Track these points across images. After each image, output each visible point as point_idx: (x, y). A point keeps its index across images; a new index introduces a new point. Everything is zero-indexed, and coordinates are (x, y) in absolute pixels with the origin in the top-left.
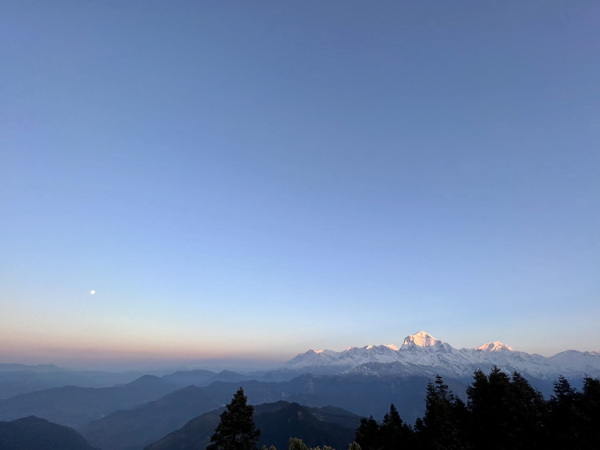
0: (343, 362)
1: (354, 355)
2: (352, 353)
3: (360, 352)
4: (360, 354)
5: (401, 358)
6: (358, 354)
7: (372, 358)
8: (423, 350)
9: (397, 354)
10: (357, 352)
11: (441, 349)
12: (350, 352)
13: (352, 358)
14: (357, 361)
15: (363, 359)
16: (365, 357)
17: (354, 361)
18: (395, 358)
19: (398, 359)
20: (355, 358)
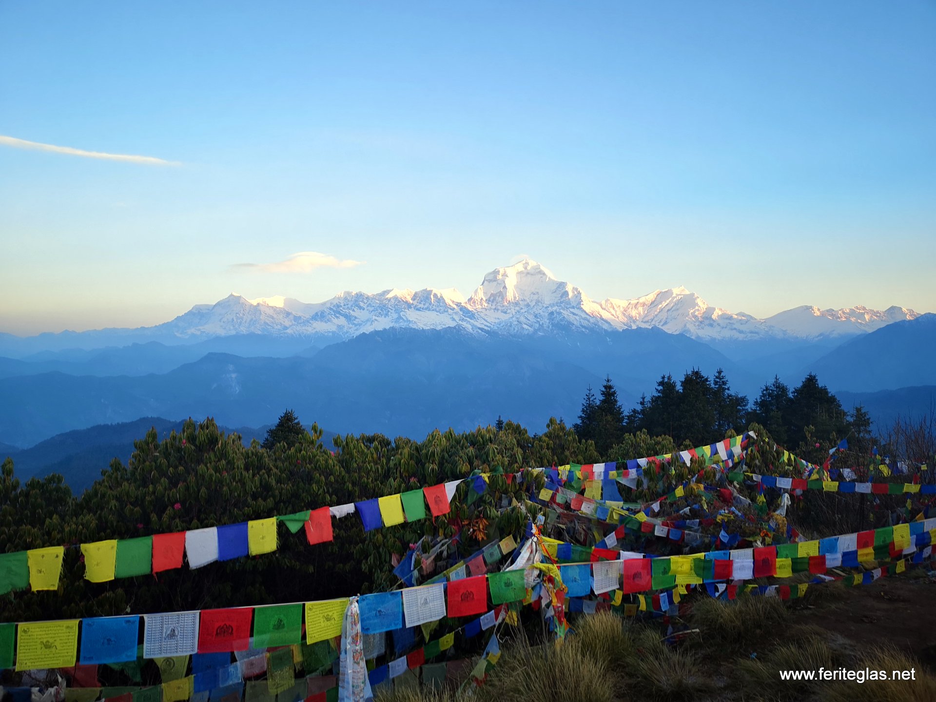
0: (320, 327)
1: (354, 311)
2: (349, 306)
3: (370, 304)
4: (369, 308)
5: (468, 319)
6: (364, 309)
7: (400, 318)
8: (521, 302)
9: (461, 310)
10: (362, 304)
11: (562, 300)
12: (342, 305)
13: (348, 317)
14: (360, 325)
15: (376, 320)
16: (382, 315)
17: (351, 326)
18: (454, 319)
19: (460, 320)
20: (356, 318)
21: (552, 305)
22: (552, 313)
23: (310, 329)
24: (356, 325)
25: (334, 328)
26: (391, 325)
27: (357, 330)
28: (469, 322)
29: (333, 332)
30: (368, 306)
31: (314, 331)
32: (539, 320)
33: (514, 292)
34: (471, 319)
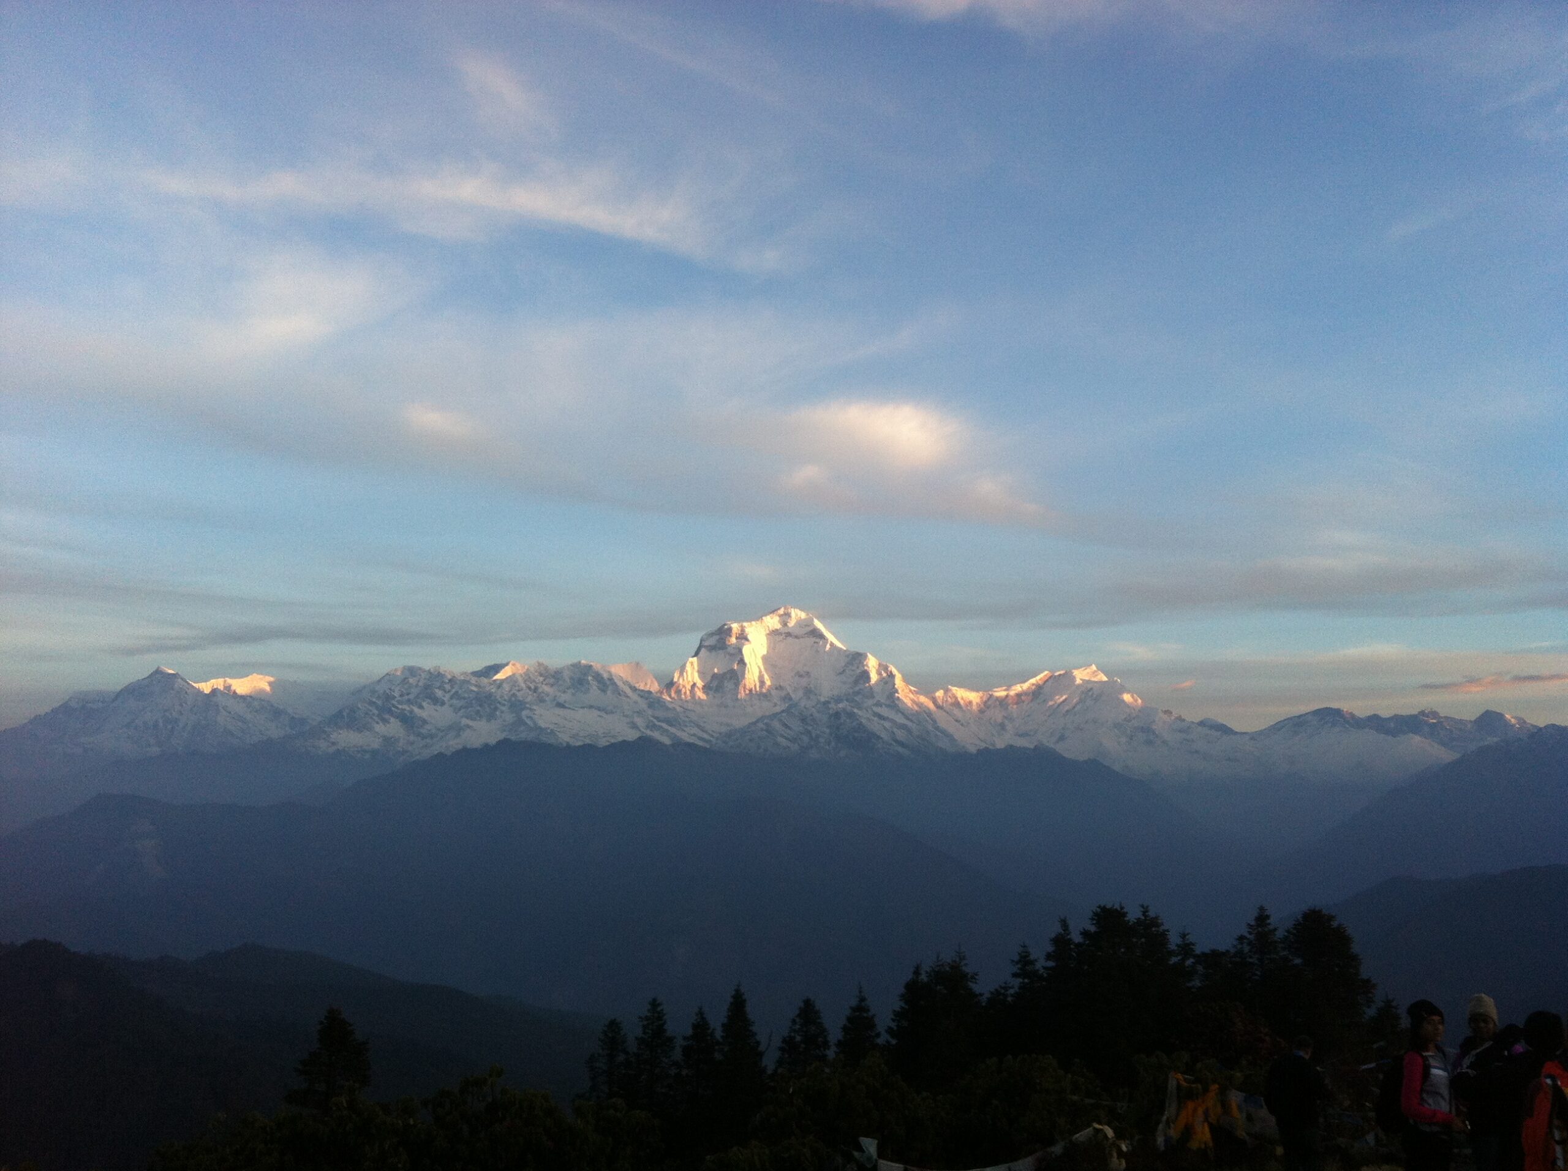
0: (347, 738)
1: (421, 707)
2: (411, 697)
3: (457, 692)
4: (454, 701)
5: (664, 725)
6: (443, 704)
7: (520, 722)
8: (774, 692)
9: (650, 705)
10: (439, 693)
12: (396, 694)
13: (407, 720)
14: (432, 736)
15: (468, 727)
16: (481, 717)
17: (412, 738)
18: (634, 726)
19: (647, 727)
20: (425, 722)
21: (838, 700)
22: (837, 715)
23: (323, 745)
24: (424, 737)
25: (376, 744)
26: (501, 736)
27: (426, 746)
28: (667, 731)
29: (374, 753)
30: (451, 698)
31: (332, 750)
32: (810, 728)
33: (760, 672)
34: (672, 725)
